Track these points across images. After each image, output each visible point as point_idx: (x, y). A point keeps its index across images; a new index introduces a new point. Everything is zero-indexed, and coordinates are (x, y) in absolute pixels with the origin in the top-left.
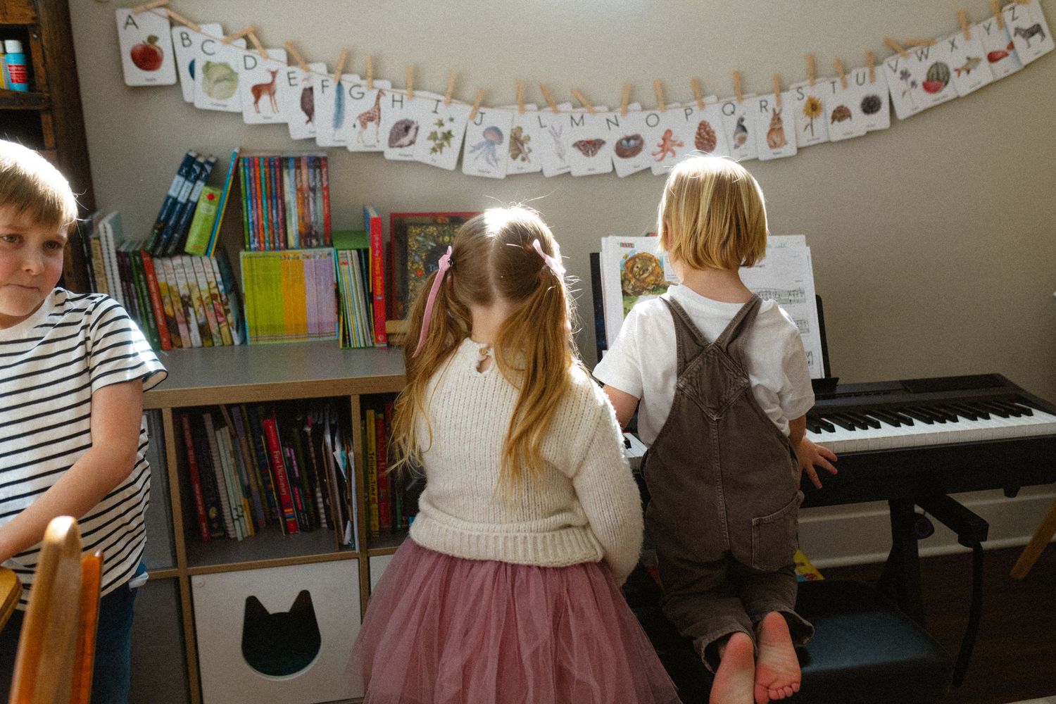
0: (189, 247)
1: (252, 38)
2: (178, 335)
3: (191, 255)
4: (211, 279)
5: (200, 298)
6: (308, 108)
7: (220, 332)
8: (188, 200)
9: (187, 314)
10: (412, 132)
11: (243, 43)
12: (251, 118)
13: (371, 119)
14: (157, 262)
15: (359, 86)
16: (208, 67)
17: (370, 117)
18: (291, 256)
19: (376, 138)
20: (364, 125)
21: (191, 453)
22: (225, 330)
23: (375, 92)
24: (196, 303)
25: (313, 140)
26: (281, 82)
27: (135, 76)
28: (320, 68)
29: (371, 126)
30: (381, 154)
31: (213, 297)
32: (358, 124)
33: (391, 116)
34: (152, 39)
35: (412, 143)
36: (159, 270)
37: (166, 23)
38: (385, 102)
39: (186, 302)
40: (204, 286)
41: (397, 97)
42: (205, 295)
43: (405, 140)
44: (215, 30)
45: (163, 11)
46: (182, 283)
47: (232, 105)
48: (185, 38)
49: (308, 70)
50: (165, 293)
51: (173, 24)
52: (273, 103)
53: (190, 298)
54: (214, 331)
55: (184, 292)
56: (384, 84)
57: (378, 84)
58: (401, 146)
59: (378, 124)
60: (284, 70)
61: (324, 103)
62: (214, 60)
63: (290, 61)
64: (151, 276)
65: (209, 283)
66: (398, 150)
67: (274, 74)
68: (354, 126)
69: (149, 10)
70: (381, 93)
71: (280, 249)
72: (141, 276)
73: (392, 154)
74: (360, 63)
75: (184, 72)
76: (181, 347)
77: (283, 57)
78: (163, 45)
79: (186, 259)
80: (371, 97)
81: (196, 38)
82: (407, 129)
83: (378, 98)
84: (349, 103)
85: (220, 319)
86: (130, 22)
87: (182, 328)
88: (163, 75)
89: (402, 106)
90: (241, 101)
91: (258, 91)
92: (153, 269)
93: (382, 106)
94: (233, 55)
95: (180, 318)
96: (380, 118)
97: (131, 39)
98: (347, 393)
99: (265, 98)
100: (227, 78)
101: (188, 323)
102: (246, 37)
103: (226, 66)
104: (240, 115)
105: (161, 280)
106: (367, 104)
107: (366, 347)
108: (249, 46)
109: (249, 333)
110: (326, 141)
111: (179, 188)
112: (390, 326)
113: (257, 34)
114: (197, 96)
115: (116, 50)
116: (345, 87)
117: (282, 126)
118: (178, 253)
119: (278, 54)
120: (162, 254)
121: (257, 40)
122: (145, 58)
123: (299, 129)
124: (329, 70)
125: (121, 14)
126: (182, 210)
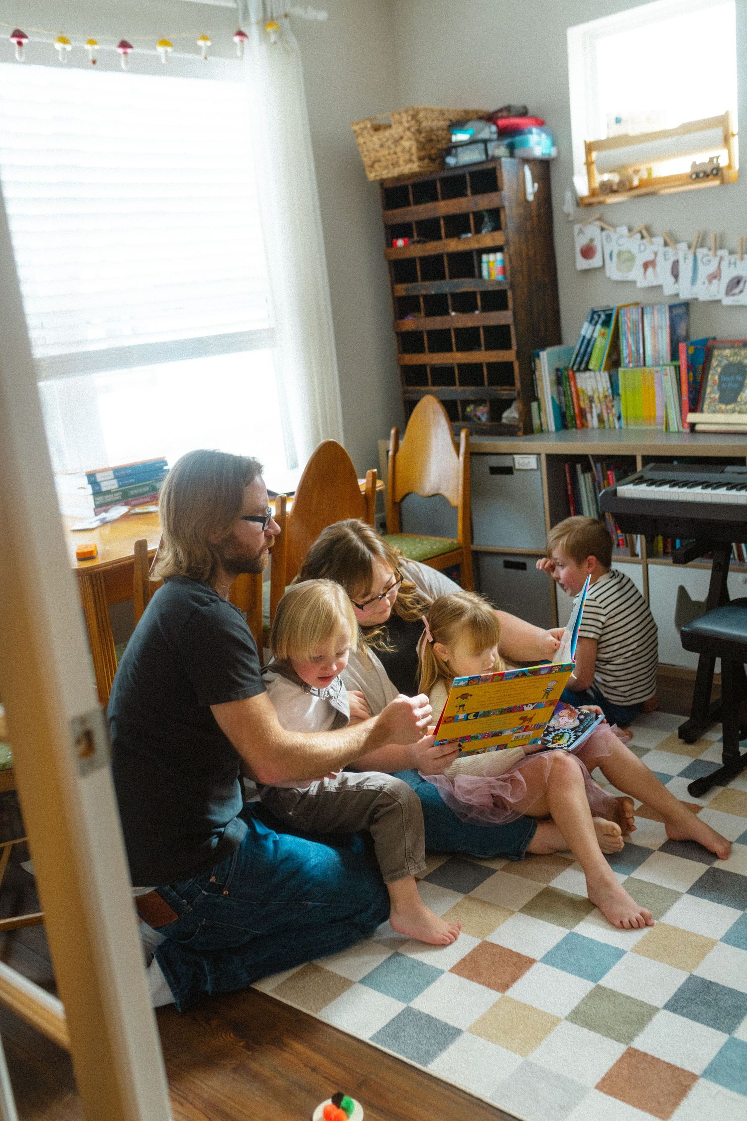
0: (591, 367)
1: (645, 233)
2: (586, 419)
3: (594, 371)
4: (605, 386)
5: (599, 397)
6: (675, 274)
7: (609, 420)
8: (592, 337)
9: (591, 407)
10: (741, 285)
11: (638, 236)
12: (641, 283)
13: (715, 277)
14: (577, 375)
15: (707, 255)
16: (620, 254)
17: (715, 276)
18: (647, 371)
19: (717, 290)
20: (710, 282)
21: (569, 487)
22: (611, 418)
23: (718, 259)
24: (596, 400)
25: (677, 295)
26: (660, 259)
27: (582, 264)
28: (683, 246)
29: (715, 282)
30: (719, 301)
31: (606, 397)
32: (707, 283)
33: (728, 274)
34: (592, 240)
35: (741, 292)
36: (578, 380)
37: (599, 230)
38: (724, 264)
39: (591, 400)
40: (601, 390)
41: (733, 261)
42: (601, 396)
43: (737, 291)
44: (624, 230)
45: (598, 223)
46: (589, 388)
47: (631, 276)
48: (608, 238)
49: (676, 249)
50: (581, 394)
51: (602, 229)
52: (655, 273)
53: (593, 397)
54: (606, 418)
55: (590, 393)
56: (723, 253)
57: (720, 253)
58: (734, 295)
59: (719, 280)
60: (661, 249)
61: (685, 270)
62: (623, 248)
63: (666, 244)
64: (572, 383)
65: (604, 388)
66: (732, 298)
67: (656, 254)
68: (704, 283)
69: (590, 223)
70: (721, 258)
71: (641, 366)
72: (567, 384)
73: (727, 301)
74: (710, 241)
75: (607, 257)
76: (587, 427)
77: (662, 242)
78: (597, 244)
79: (592, 374)
80: (715, 262)
81: (614, 237)
82: (738, 282)
83: (720, 263)
84: (700, 266)
85: (609, 411)
86: (581, 232)
87: (589, 416)
88: (596, 262)
89: (735, 266)
90: (636, 274)
91: (646, 266)
92: (575, 379)
93: (722, 267)
94: (633, 244)
95: (588, 410)
96: (721, 277)
97: (581, 242)
98: (634, 453)
99: (650, 270)
100: (627, 259)
101: (591, 412)
102: (641, 232)
103: (629, 252)
104: (634, 282)
105: (579, 385)
106: (712, 268)
107: (679, 432)
108: (643, 237)
109: (623, 421)
110: (685, 295)
111: (586, 330)
112: (692, 417)
113: (648, 229)
114: (613, 272)
115: (573, 249)
116: (699, 257)
117: (660, 287)
118: (587, 369)
119: (659, 241)
120: (579, 370)
121: (647, 233)
122: (588, 252)
123: (670, 288)
124: (689, 247)
125: (576, 228)
126: (588, 343)
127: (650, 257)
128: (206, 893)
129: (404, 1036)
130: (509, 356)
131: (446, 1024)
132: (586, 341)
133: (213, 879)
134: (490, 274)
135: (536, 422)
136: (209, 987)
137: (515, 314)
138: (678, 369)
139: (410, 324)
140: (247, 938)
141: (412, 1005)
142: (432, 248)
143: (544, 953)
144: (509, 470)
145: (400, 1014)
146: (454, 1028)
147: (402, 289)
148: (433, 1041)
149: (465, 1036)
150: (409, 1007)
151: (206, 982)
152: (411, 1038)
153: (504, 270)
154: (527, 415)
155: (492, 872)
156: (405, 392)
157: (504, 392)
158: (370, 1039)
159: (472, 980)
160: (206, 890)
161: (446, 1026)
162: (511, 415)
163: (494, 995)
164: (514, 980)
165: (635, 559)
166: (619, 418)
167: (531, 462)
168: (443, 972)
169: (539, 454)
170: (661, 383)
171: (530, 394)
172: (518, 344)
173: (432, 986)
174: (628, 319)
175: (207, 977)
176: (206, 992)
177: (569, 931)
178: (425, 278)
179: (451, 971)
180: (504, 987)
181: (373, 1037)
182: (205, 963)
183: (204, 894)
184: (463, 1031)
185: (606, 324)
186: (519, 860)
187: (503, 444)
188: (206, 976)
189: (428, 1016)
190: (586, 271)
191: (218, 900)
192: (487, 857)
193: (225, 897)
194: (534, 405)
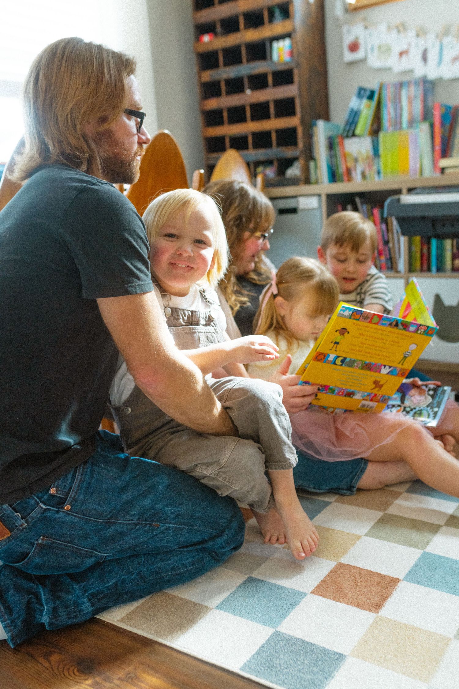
0: (358, 132)
2: (352, 175)
3: (359, 137)
5: (362, 158)
6: (425, 58)
7: (370, 175)
8: (358, 109)
9: (355, 166)
11: (395, 31)
12: (397, 69)
13: (457, 59)
14: (345, 141)
15: (451, 42)
16: (379, 47)
18: (403, 134)
20: (453, 63)
22: (372, 174)
24: (360, 160)
25: (426, 76)
26: (412, 51)
27: (349, 57)
28: (431, 37)
31: (368, 157)
32: (450, 64)
34: (357, 37)
36: (346, 145)
37: (363, 29)
39: (356, 161)
40: (364, 152)
42: (364, 156)
44: (383, 27)
45: (362, 23)
46: (355, 151)
47: (388, 64)
48: (371, 35)
49: (426, 38)
50: (347, 156)
51: (366, 28)
52: (408, 60)
53: (357, 158)
54: (367, 174)
55: (356, 155)
60: (414, 40)
61: (433, 56)
62: (382, 42)
63: (418, 35)
64: (341, 148)
65: (367, 150)
67: (409, 44)
68: (448, 64)
69: (356, 24)
71: (398, 129)
72: (337, 149)
75: (369, 51)
76: (352, 181)
77: (414, 34)
78: (361, 41)
81: (375, 33)
84: (445, 53)
85: (371, 168)
86: (349, 31)
87: (354, 172)
88: (360, 55)
90: (392, 61)
91: (401, 54)
92: (343, 145)
94: (391, 38)
95: (353, 168)
97: (348, 40)
98: (401, 187)
99: (404, 57)
100: (385, 50)
101: (356, 170)
102: (397, 28)
103: (387, 45)
104: (391, 68)
105: (346, 150)
108: (399, 32)
109: (382, 175)
110: (432, 75)
111: (354, 103)
112: (443, 163)
113: (403, 25)
114: (374, 61)
115: (341, 46)
116: (444, 45)
117: (411, 71)
118: (354, 135)
119: (412, 33)
120: (347, 137)
121: (401, 28)
122: (354, 47)
123: (420, 71)
124: (437, 36)
125: (345, 29)
126: (355, 115)
127: (404, 47)
128: (44, 507)
129: (280, 664)
130: (293, 122)
131: (324, 649)
132: (353, 113)
133: (53, 491)
134: (279, 56)
135: (313, 177)
136: (45, 619)
137: (300, 88)
138: (432, 126)
139: (213, 104)
140: (92, 560)
141: (279, 629)
142: (232, 40)
143: (406, 572)
144: (294, 211)
145: (268, 640)
146: (335, 653)
147: (208, 76)
148: (315, 669)
149: (350, 660)
150: (277, 632)
151: (42, 611)
152: (289, 666)
153: (291, 54)
154: (306, 170)
155: (327, 504)
156: (207, 159)
157: (289, 152)
158: (241, 669)
159: (339, 601)
160: (45, 504)
161: (325, 651)
162: (294, 171)
163: (367, 617)
164: (384, 599)
165: (398, 275)
166: (379, 173)
167: (313, 202)
168: (305, 594)
169: (319, 195)
170: (415, 141)
171: (309, 155)
172: (302, 112)
173: (297, 609)
174: (388, 95)
175: (44, 607)
176: (43, 624)
177: (422, 551)
178: (226, 64)
179: (313, 592)
180: (377, 607)
181: (243, 667)
182: (41, 590)
183: (42, 508)
184: (345, 656)
185: (371, 97)
186: (352, 494)
187: (289, 190)
188: (42, 606)
189: (300, 640)
190: (351, 64)
191: (58, 516)
192: (321, 491)
193: (67, 513)
194: (312, 164)
